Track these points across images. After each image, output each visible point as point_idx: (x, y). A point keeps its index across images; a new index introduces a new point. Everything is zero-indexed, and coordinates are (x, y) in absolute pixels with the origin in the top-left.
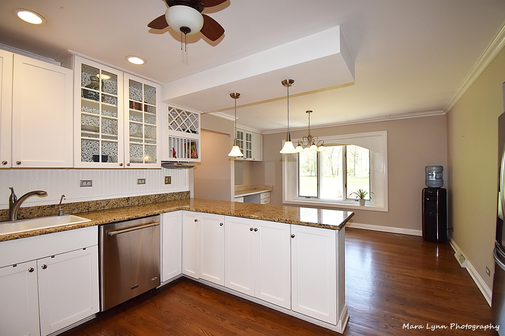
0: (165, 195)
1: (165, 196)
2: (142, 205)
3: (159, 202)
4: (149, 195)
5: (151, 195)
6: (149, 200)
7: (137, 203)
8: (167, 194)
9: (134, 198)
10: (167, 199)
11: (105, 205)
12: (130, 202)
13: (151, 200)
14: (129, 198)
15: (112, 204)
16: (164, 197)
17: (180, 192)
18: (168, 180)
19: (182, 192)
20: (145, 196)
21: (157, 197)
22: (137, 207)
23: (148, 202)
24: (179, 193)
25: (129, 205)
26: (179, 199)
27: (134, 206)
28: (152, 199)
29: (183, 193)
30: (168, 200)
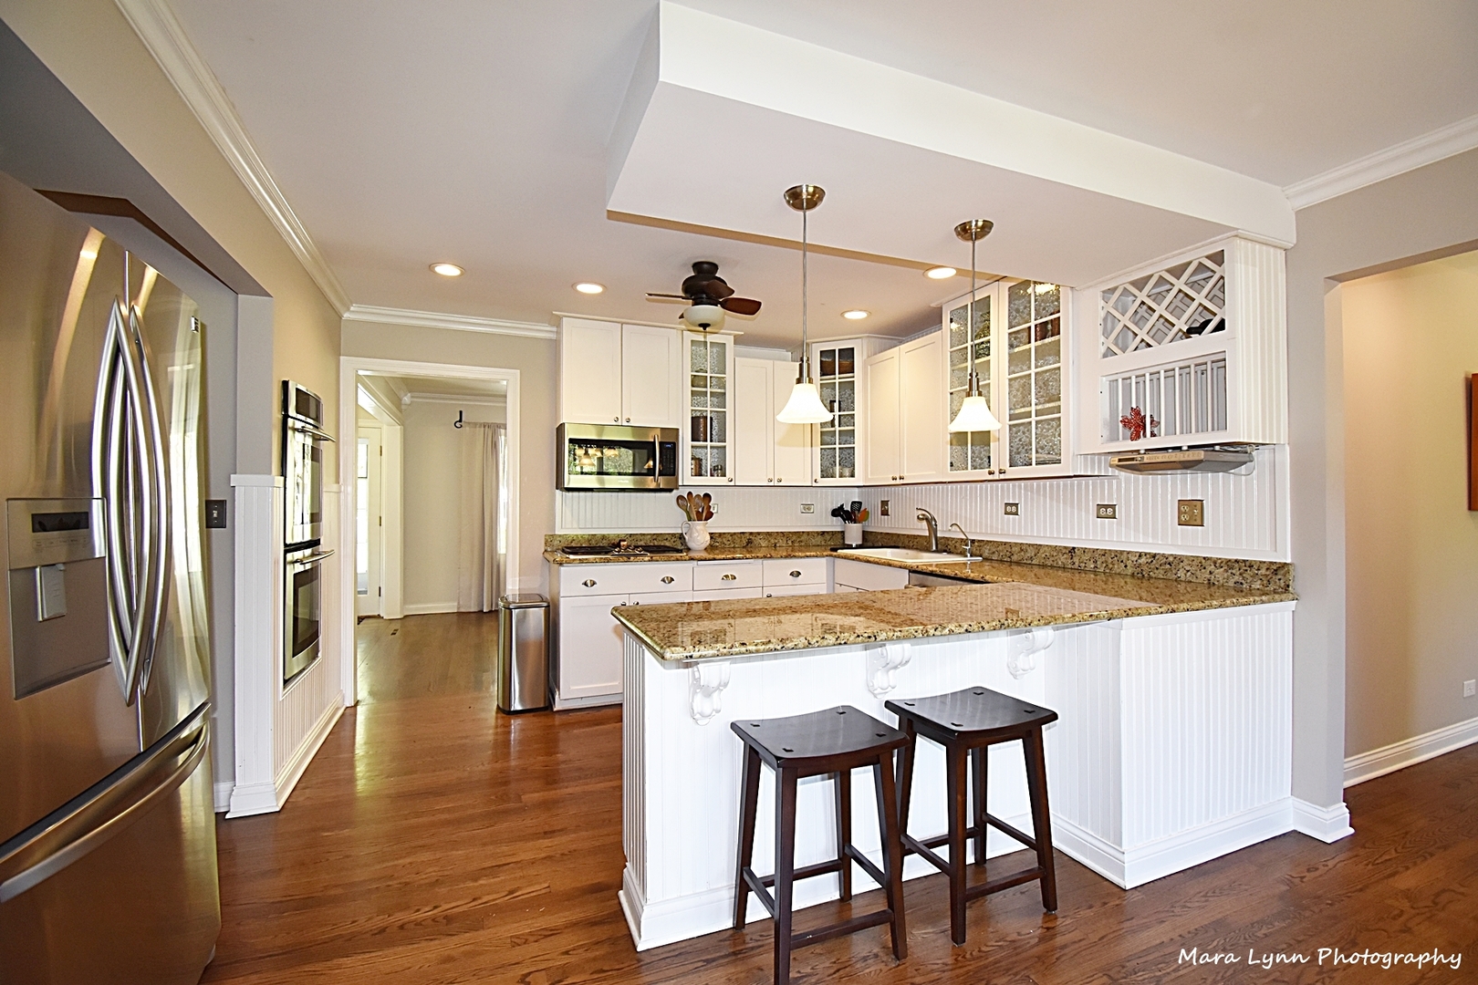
0: (1171, 559)
1: (1173, 562)
2: (1104, 573)
3: (1150, 578)
4: (1122, 552)
5: (1128, 553)
6: (1123, 565)
7: (1092, 566)
8: (1180, 559)
9: (1084, 550)
10: (1181, 574)
11: (1033, 555)
12: (1076, 560)
13: (1126, 566)
14: (1074, 548)
15: (1044, 556)
16: (1169, 564)
17: (1237, 561)
18: (1191, 513)
19: (1244, 561)
20: (1110, 550)
21: (1143, 560)
22: (1092, 576)
23: (1118, 571)
24: (1230, 564)
25: (1076, 566)
26: (1231, 584)
27: (1086, 572)
28: (1129, 563)
29: (1251, 566)
30: (1183, 578)
